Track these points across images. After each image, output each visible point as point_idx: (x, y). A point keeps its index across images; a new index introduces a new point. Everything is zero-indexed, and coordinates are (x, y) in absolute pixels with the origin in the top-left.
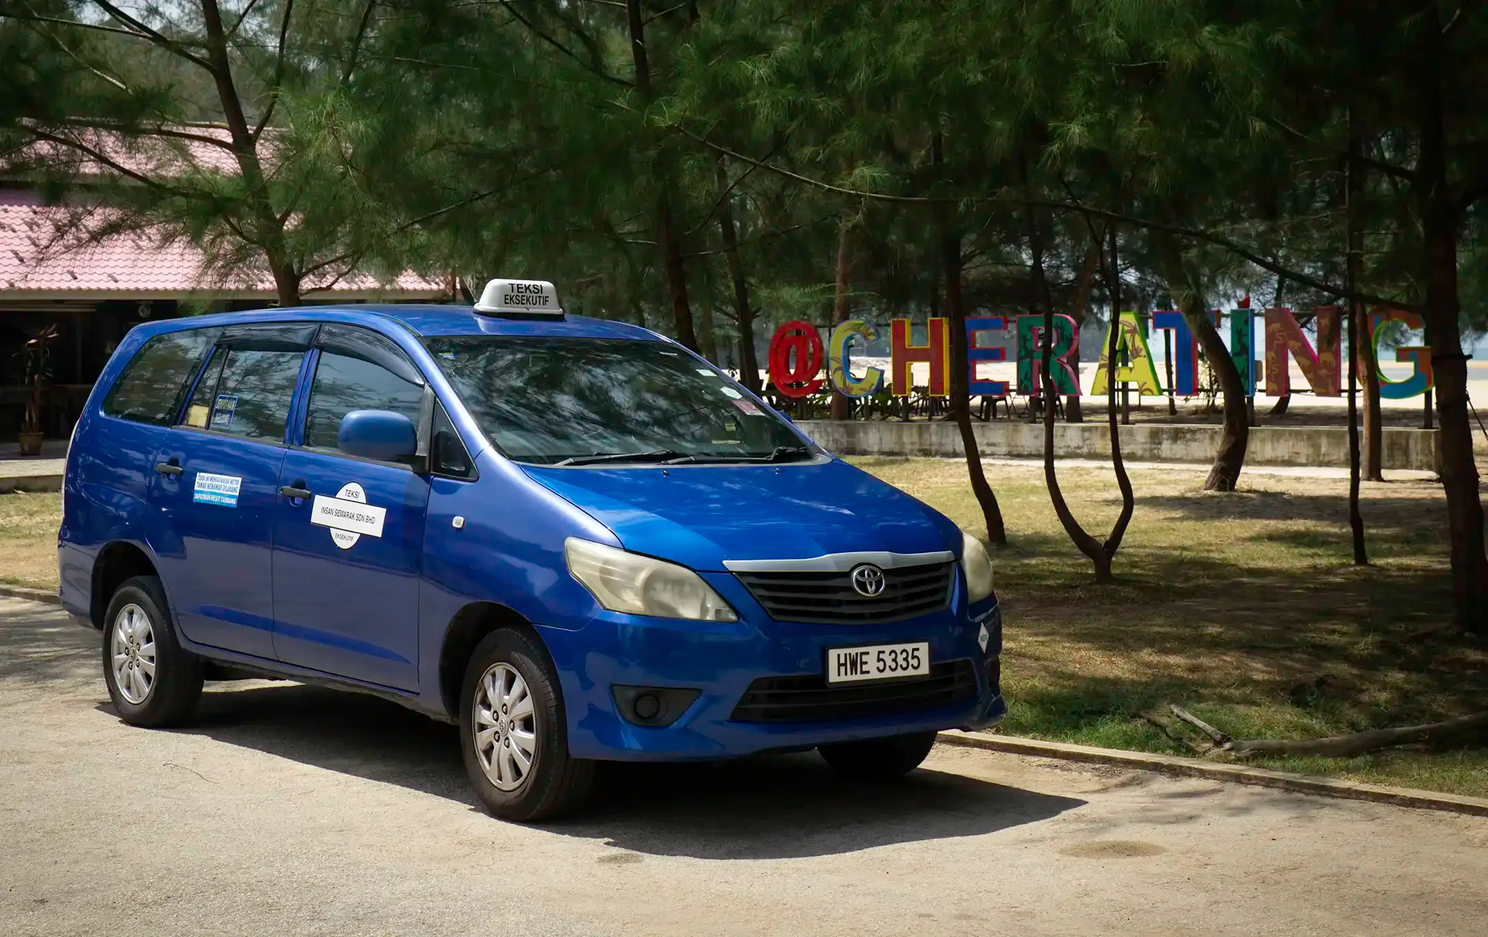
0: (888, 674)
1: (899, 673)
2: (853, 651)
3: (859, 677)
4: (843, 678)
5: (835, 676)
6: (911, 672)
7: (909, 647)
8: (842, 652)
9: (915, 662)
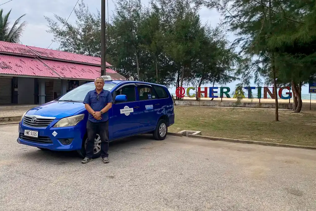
0: (32, 136)
1: (33, 136)
2: (28, 131)
3: (28, 135)
4: (26, 135)
5: (25, 134)
6: (35, 136)
7: (35, 132)
8: (26, 131)
9: (36, 135)
